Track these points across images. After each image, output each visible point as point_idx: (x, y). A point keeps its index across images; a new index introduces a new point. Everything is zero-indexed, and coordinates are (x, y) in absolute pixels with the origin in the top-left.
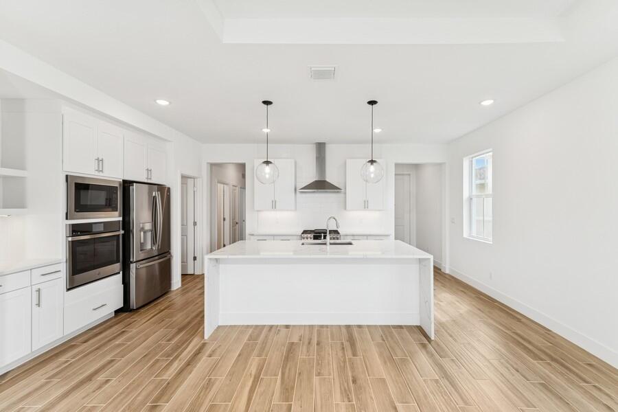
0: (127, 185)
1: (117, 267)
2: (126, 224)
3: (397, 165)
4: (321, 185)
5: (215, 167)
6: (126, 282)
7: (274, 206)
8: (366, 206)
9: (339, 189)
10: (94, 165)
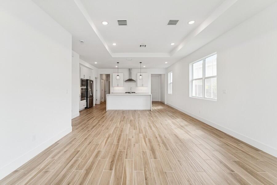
0: (87, 80)
1: (86, 98)
2: (87, 89)
3: (152, 75)
4: (130, 80)
5: (101, 75)
6: (87, 102)
7: (118, 86)
8: (142, 86)
9: (135, 81)
10: (83, 76)
